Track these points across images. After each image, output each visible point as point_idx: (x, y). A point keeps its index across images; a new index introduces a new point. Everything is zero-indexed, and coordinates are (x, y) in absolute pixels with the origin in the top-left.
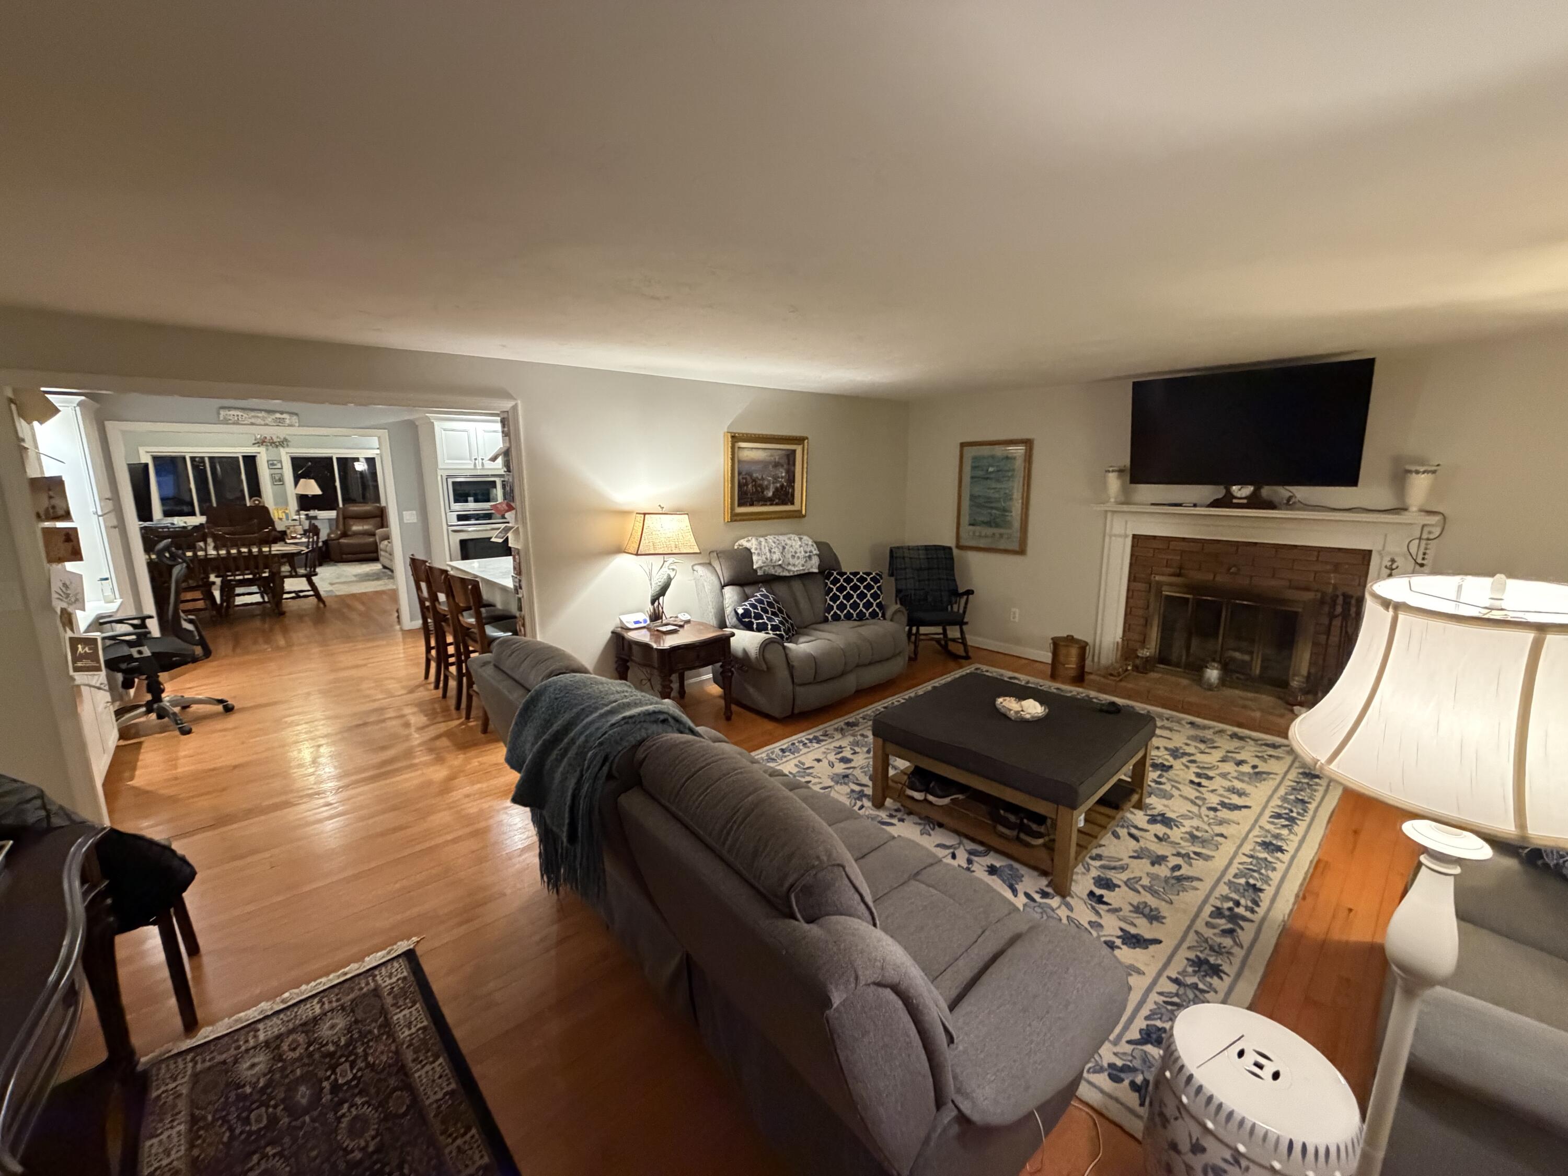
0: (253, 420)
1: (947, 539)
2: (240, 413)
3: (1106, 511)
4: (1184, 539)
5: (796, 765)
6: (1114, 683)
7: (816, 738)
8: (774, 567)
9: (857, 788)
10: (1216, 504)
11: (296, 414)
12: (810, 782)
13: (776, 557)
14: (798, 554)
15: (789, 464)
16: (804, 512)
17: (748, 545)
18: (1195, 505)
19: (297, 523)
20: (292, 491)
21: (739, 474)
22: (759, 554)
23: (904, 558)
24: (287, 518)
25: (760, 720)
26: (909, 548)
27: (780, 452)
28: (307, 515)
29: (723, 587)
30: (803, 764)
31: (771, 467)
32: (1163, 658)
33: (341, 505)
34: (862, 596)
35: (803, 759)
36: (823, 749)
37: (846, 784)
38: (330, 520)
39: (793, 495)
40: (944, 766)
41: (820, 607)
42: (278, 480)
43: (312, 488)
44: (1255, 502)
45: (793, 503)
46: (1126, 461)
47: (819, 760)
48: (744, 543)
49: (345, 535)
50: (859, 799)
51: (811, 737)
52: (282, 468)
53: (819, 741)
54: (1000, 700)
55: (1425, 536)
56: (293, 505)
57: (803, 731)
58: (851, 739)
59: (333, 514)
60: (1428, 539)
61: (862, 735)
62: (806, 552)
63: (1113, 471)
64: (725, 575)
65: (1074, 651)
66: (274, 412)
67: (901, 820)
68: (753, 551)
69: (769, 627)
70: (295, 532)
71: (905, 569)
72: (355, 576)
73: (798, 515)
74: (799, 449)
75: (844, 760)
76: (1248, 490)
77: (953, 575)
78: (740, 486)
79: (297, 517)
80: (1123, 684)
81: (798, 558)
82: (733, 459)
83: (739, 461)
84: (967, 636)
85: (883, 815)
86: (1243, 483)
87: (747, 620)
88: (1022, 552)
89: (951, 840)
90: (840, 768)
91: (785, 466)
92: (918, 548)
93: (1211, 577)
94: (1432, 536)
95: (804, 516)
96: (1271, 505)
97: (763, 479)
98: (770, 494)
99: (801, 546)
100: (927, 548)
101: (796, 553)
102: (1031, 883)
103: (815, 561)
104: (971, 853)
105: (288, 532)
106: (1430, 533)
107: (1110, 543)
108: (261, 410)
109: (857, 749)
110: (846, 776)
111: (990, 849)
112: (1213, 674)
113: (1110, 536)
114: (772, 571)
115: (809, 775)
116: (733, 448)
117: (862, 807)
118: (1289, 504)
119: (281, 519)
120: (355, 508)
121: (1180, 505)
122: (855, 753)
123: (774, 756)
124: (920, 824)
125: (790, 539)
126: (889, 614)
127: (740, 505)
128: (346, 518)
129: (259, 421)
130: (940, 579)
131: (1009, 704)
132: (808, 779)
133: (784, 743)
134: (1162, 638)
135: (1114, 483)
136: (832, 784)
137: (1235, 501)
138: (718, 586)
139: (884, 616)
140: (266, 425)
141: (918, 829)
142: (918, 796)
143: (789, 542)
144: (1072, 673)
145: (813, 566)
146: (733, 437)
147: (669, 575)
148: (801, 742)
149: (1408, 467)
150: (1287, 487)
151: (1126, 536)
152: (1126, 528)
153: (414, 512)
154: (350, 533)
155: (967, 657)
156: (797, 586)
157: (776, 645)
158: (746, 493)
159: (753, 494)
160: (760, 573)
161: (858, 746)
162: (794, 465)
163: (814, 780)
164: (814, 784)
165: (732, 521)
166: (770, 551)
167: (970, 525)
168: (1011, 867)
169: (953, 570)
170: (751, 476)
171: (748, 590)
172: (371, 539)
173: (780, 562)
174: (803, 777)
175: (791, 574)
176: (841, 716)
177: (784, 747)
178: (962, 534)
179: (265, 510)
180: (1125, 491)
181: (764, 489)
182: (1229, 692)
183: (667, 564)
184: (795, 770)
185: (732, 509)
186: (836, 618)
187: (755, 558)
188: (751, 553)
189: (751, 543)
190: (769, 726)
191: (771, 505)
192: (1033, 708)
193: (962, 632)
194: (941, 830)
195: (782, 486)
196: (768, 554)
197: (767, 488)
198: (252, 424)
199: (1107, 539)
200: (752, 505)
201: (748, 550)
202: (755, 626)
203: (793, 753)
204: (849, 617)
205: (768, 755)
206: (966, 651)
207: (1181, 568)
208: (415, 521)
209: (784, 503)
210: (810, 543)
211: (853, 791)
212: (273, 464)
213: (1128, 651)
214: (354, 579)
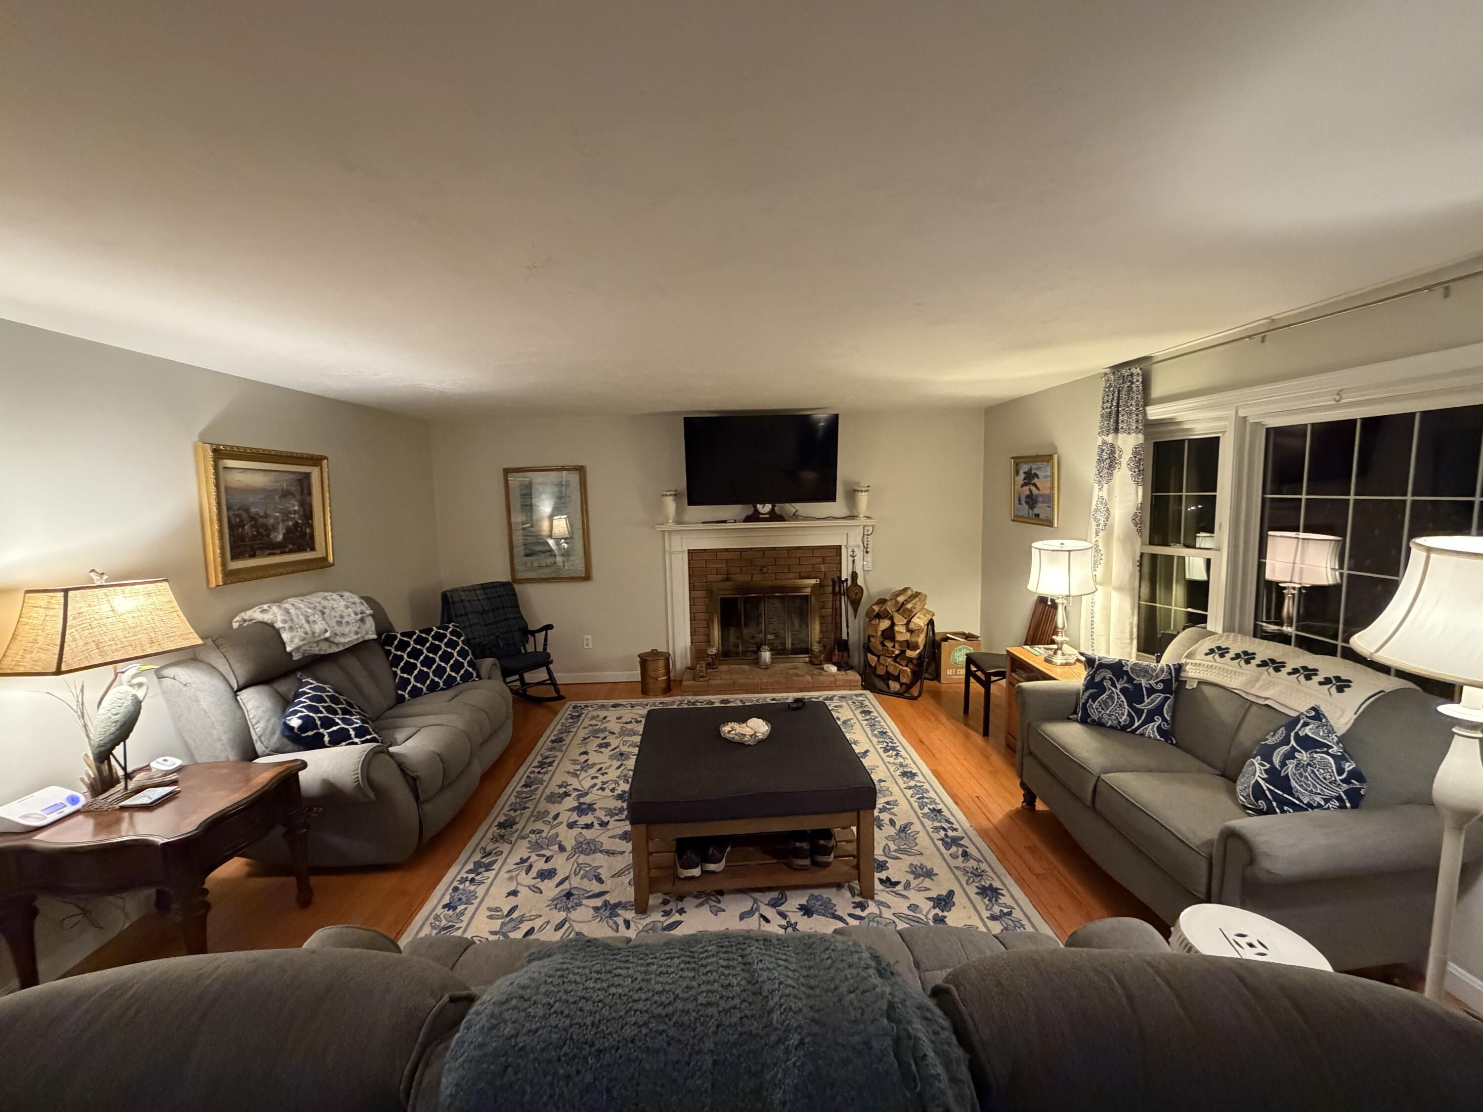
1: (502, 575)
3: (664, 531)
4: (727, 550)
5: (490, 917)
6: (706, 683)
7: (478, 865)
8: (318, 642)
9: (598, 902)
10: (748, 519)
12: (532, 929)
13: (319, 627)
14: (346, 619)
15: (302, 493)
16: (331, 559)
17: (267, 618)
18: (735, 522)
21: (229, 509)
22: (291, 629)
23: (462, 601)
25: (365, 882)
26: (464, 590)
27: (293, 476)
29: (235, 693)
30: (498, 909)
31: (277, 499)
32: (726, 654)
34: (446, 657)
35: (489, 902)
36: (503, 875)
37: (580, 904)
39: (312, 537)
40: (738, 823)
41: (388, 683)
44: (774, 517)
45: (313, 549)
46: (683, 484)
47: (514, 893)
48: (256, 614)
50: (613, 914)
51: (470, 866)
53: (488, 867)
54: (726, 729)
55: (866, 533)
57: (449, 866)
58: (525, 843)
60: (868, 535)
61: (533, 832)
62: (356, 614)
63: (670, 495)
64: (240, 671)
65: (661, 663)
67: (681, 911)
68: (279, 625)
69: (352, 733)
71: (466, 614)
73: (322, 563)
74: (315, 472)
75: (548, 874)
76: (768, 507)
77: (519, 612)
78: (231, 527)
80: (713, 682)
81: (348, 623)
82: (217, 486)
83: (227, 489)
84: (555, 675)
85: (656, 917)
86: (764, 502)
87: (310, 733)
88: (587, 577)
89: (746, 904)
90: (550, 888)
91: (298, 497)
92: (474, 589)
93: (749, 578)
94: (869, 533)
95: (332, 565)
96: (781, 518)
97: (266, 516)
98: (280, 538)
99: (347, 607)
100: (484, 587)
101: (342, 617)
102: (843, 902)
103: (370, 624)
104: (774, 904)
106: (868, 531)
107: (671, 560)
109: (548, 853)
110: (569, 895)
111: (783, 890)
112: (766, 655)
113: (670, 553)
114: (316, 650)
115: (521, 920)
116: (216, 468)
117: (627, 924)
118: (795, 517)
121: (724, 522)
122: (548, 860)
123: (444, 923)
124: (701, 905)
125: (325, 598)
126: (484, 672)
127: (234, 557)
130: (507, 619)
131: (731, 730)
132: (525, 927)
133: (441, 894)
134: (722, 635)
135: (670, 505)
136: (563, 915)
137: (761, 516)
138: (228, 694)
139: (478, 676)
141: (705, 911)
142: (696, 872)
143: (325, 603)
144: (663, 685)
145: (370, 631)
146: (215, 451)
147: (135, 697)
148: (463, 881)
149: (857, 488)
150: (793, 504)
151: (683, 552)
152: (682, 546)
155: (560, 697)
156: (351, 663)
157: (382, 755)
158: (242, 538)
159: (254, 538)
160: (296, 657)
161: (542, 848)
162: (310, 493)
163: (537, 924)
164: (542, 928)
165: (225, 584)
166: (308, 622)
167: (527, 555)
168: (816, 898)
169: (518, 607)
170: (247, 511)
171: (284, 686)
173: (327, 635)
174: (515, 928)
175: (341, 648)
176: (481, 822)
177: (446, 900)
178: (518, 567)
180: (679, 511)
181: (270, 529)
182: (781, 666)
183: (125, 677)
184: (496, 925)
185: (224, 564)
186: (416, 693)
187: (285, 636)
188: (277, 632)
189: (274, 615)
190: (388, 881)
191: (283, 553)
192: (758, 727)
193: (550, 672)
194: (726, 897)
195: (296, 524)
196: (307, 626)
197: (275, 528)
199: (667, 555)
200: (253, 556)
201: (271, 626)
202: (326, 739)
203: (468, 902)
204: (433, 687)
205: (434, 928)
206: (557, 691)
207: (728, 574)
209: (300, 549)
210: (357, 600)
211: (596, 909)
213: (698, 652)
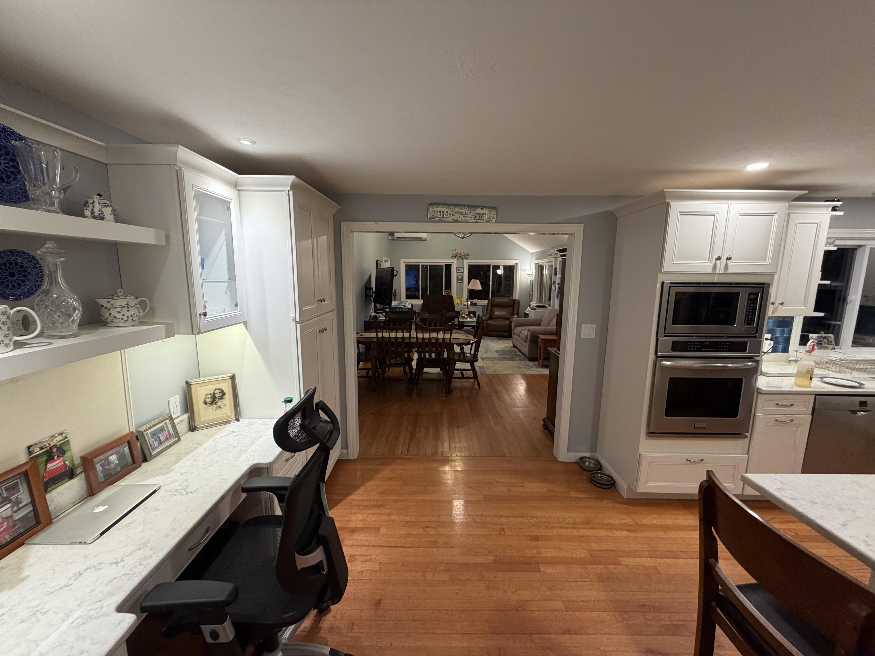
0: (455, 217)
2: (444, 209)
11: (495, 209)
19: (466, 307)
20: (466, 287)
24: (461, 304)
28: (471, 302)
33: (490, 297)
38: (484, 306)
42: (460, 280)
43: (477, 285)
49: (491, 318)
52: (463, 272)
56: (465, 295)
59: (485, 302)
66: (476, 207)
70: (464, 313)
72: (497, 351)
79: (466, 303)
105: (461, 313)
108: (464, 206)
119: (458, 304)
120: (498, 300)
128: (493, 306)
129: (461, 218)
140: (467, 222)
153: (594, 326)
154: (493, 317)
172: (507, 322)
179: (451, 297)
198: (455, 221)
208: (593, 337)
212: (459, 270)
214: (496, 356)
